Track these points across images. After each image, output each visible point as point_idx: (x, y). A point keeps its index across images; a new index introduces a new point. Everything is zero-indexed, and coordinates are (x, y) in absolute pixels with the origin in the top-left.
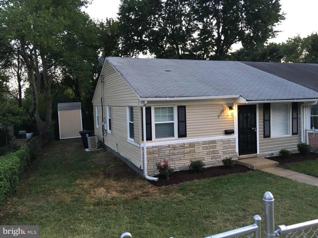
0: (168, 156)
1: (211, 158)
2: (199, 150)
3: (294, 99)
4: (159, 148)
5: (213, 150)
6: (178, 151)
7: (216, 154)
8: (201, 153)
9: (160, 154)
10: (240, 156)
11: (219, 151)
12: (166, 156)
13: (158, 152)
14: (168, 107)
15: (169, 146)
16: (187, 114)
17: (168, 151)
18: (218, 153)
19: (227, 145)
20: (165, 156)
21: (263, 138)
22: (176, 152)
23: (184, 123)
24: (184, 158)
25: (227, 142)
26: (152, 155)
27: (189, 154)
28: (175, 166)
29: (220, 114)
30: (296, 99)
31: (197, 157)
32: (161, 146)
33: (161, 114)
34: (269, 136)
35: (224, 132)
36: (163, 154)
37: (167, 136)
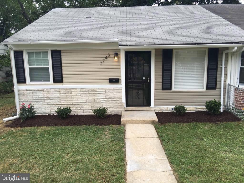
0: (43, 99)
1: (92, 106)
2: (77, 96)
3: (195, 44)
4: (33, 91)
5: (94, 98)
6: (54, 96)
7: (97, 102)
8: (80, 100)
9: (34, 97)
10: (128, 107)
11: (101, 100)
12: (41, 99)
13: (32, 95)
14: (42, 52)
15: (43, 90)
16: (62, 59)
17: (43, 95)
18: (100, 102)
19: (110, 94)
20: (39, 99)
21: (161, 90)
22: (52, 96)
23: (60, 68)
24: (60, 103)
25: (111, 91)
26: (26, 97)
27: (65, 100)
28: (50, 110)
29: (102, 61)
30: (197, 44)
31: (74, 104)
32: (35, 90)
33: (35, 59)
34: (170, 89)
35: (108, 80)
36: (37, 97)
37: (42, 81)
